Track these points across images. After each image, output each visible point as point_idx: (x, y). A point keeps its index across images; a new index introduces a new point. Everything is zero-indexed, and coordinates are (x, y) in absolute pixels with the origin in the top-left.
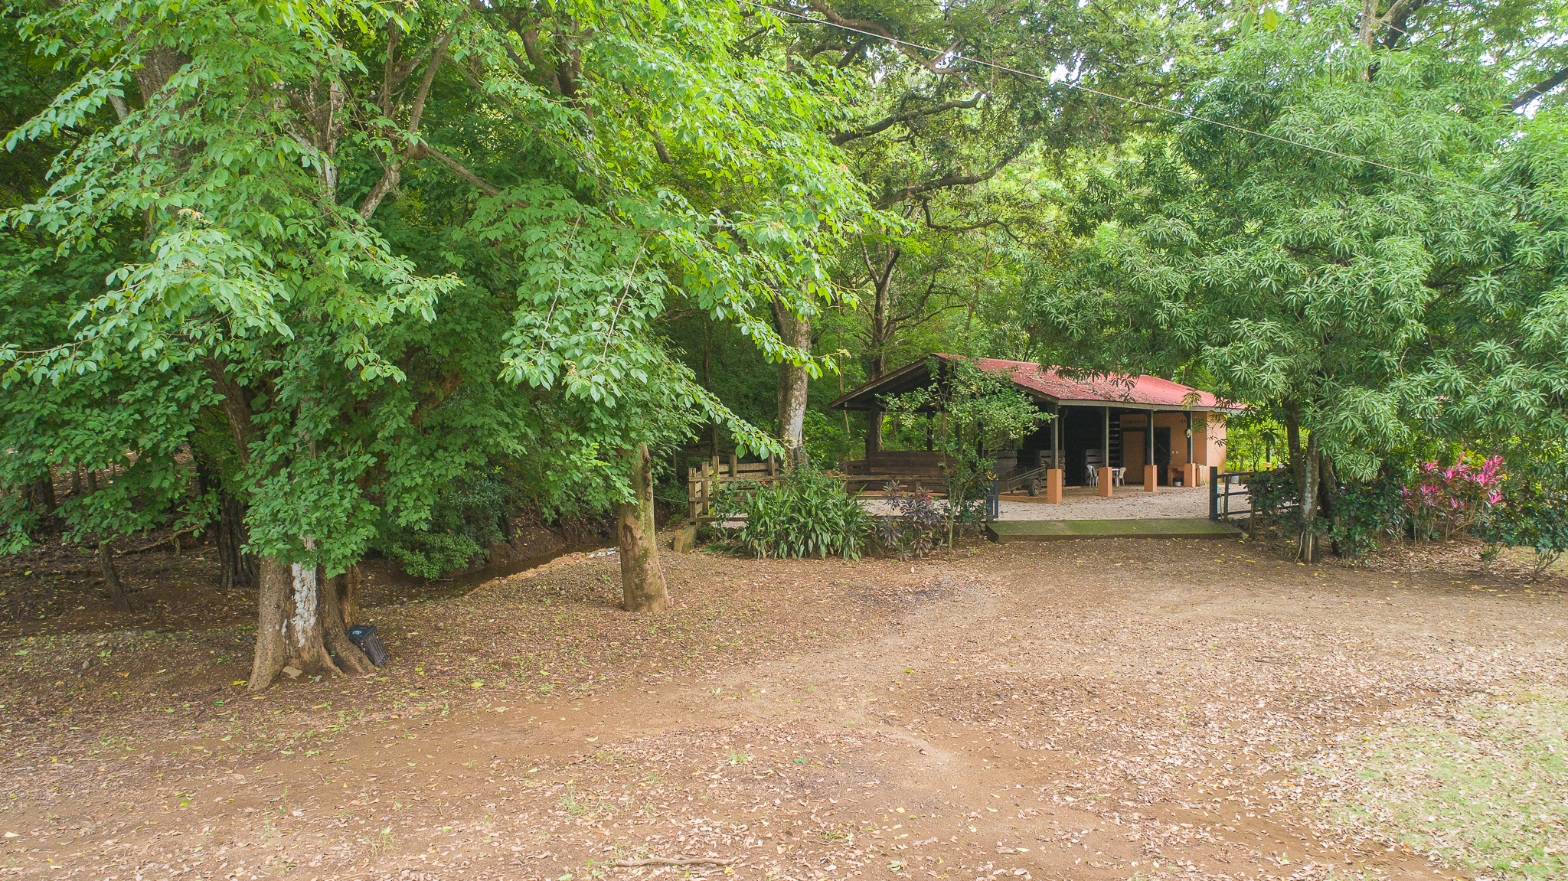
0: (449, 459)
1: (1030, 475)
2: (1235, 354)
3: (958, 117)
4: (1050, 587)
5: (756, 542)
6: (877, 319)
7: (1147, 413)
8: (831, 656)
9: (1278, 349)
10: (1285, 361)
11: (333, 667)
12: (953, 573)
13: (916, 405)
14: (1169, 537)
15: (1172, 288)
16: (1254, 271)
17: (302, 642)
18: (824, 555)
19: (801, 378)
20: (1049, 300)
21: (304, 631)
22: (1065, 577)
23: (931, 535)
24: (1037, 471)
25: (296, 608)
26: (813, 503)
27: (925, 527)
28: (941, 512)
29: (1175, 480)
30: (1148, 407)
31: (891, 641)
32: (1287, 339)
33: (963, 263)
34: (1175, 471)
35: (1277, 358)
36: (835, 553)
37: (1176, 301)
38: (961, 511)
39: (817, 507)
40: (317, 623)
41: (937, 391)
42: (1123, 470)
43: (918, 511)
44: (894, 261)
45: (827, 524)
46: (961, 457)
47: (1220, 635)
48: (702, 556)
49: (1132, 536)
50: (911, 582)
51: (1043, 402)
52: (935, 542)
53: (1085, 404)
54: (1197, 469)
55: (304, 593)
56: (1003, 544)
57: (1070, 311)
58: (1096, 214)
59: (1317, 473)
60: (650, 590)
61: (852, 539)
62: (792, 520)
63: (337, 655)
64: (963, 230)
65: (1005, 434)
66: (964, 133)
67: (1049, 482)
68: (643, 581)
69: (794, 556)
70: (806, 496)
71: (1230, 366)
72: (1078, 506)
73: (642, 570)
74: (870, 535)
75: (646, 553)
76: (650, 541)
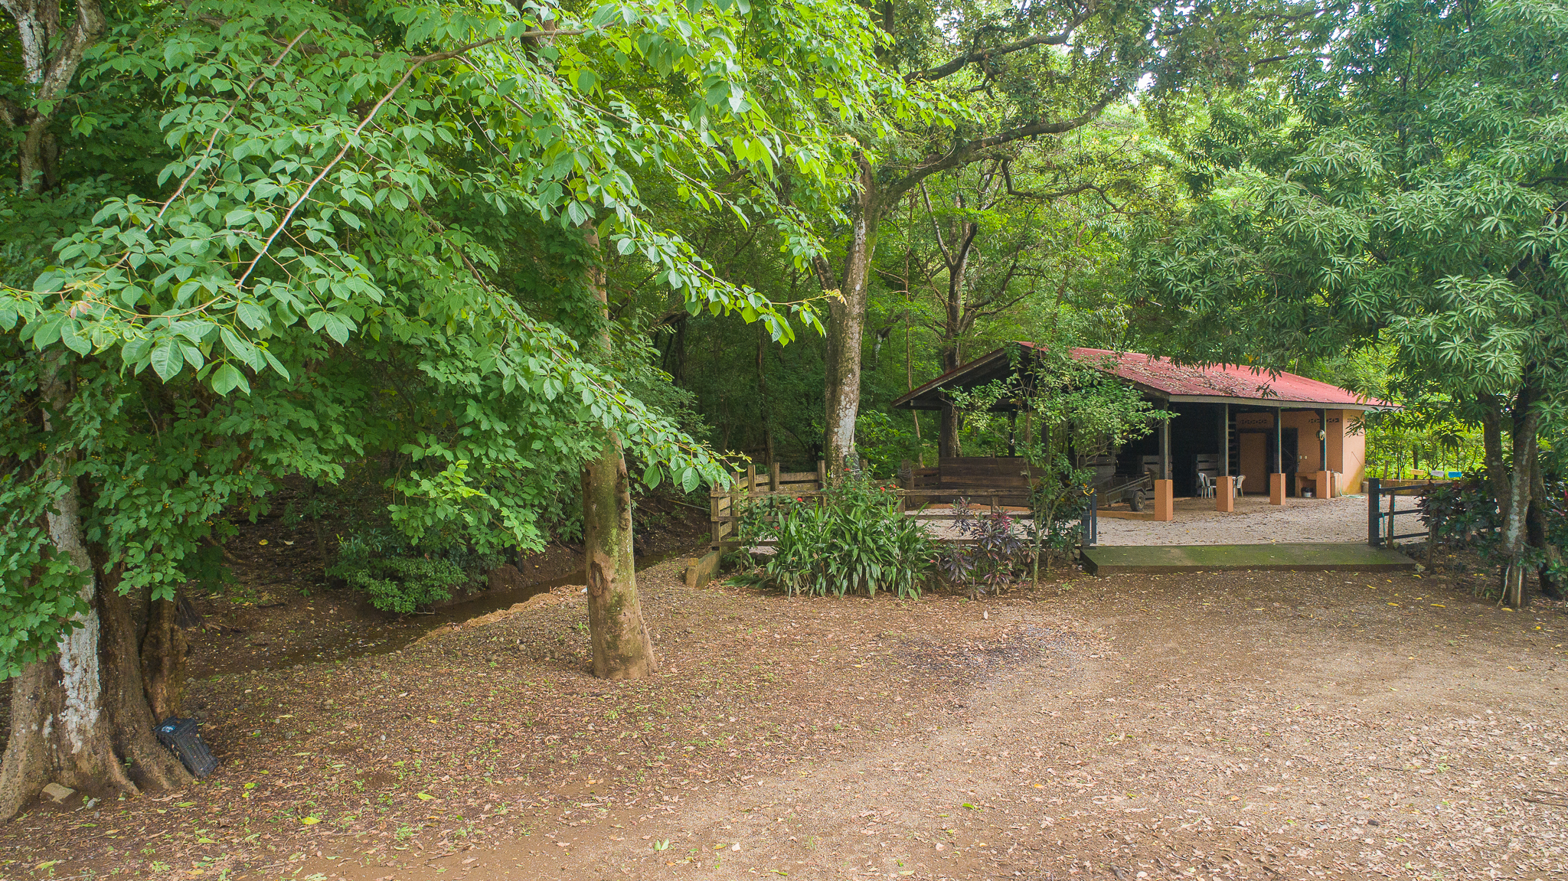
0: (206, 487)
1: (1133, 486)
2: (1443, 326)
3: (1044, 62)
4: (1172, 644)
5: (787, 575)
6: (951, 306)
7: (1274, 411)
8: (857, 768)
9: (1508, 318)
10: (1520, 334)
11: (124, 781)
12: (1038, 619)
13: (990, 402)
14: (1319, 569)
15: (1345, 237)
16: (1472, 209)
17: (78, 746)
18: (872, 592)
19: (852, 371)
20: (1164, 263)
21: (81, 731)
22: (1190, 629)
23: (1010, 567)
24: (1141, 481)
25: (65, 697)
26: (860, 525)
27: (1004, 557)
28: (1024, 536)
29: (1304, 490)
30: (1277, 404)
31: (949, 739)
32: (1522, 305)
33: (1051, 239)
34: (1305, 479)
35: (1506, 331)
36: (887, 588)
37: (1349, 255)
38: (1049, 536)
39: (864, 531)
40: (102, 717)
41: (1018, 384)
42: (1241, 478)
43: (994, 537)
44: (969, 240)
45: (876, 553)
46: (1049, 467)
47: (1446, 742)
48: (721, 592)
49: (1271, 568)
50: (984, 633)
51: (1155, 398)
52: (1016, 574)
53: (1202, 400)
54: (1332, 477)
55: (77, 677)
56: (1103, 577)
57: (1194, 277)
58: (1223, 157)
59: (1527, 489)
60: (624, 649)
61: (909, 573)
62: (833, 547)
63: (134, 764)
64: (1051, 198)
65: (1109, 437)
66: (1052, 81)
67: (1157, 493)
68: (617, 637)
69: (836, 592)
70: (851, 518)
71: (1437, 343)
72: (1195, 525)
73: (616, 623)
74: (933, 566)
75: (620, 600)
76: (627, 584)
